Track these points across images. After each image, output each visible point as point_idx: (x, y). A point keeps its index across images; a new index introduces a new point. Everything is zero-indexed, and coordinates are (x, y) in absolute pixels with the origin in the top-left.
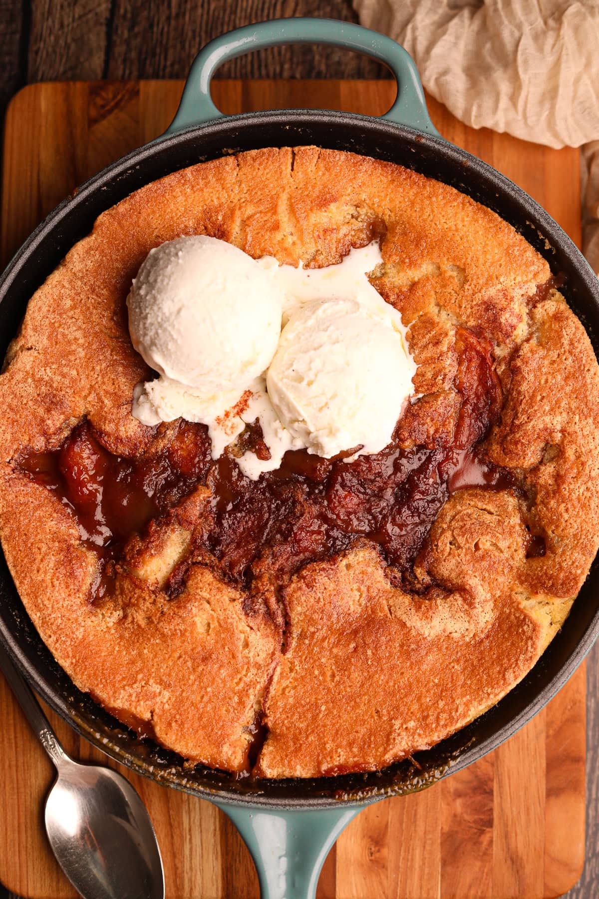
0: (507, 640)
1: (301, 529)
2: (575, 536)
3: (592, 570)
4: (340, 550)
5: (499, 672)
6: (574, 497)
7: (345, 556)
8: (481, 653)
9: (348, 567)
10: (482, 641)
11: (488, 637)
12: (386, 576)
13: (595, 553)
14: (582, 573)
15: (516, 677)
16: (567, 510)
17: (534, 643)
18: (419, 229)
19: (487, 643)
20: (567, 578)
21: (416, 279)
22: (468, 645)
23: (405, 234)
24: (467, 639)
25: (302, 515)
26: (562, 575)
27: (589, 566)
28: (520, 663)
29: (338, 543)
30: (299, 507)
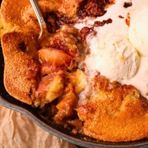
0: (13, 13)
1: (95, 6)
2: (13, 55)
3: (1, 48)
4: (80, 10)
5: (9, 3)
6: (22, 66)
7: (77, 8)
8: (18, 6)
9: (74, 6)
10: (21, 9)
11: (20, 11)
12: (61, 12)
13: (4, 54)
14: (3, 45)
15: (3, 4)
16: (21, 61)
17: (4, 15)
18: (135, 118)
19: (19, 9)
20: (7, 40)
21: (123, 101)
22: (24, 6)
23: (139, 113)
24: (26, 7)
25: (97, 9)
26: (9, 40)
27: (3, 49)
28: (5, 8)
29: (82, 12)
30: (100, 10)
